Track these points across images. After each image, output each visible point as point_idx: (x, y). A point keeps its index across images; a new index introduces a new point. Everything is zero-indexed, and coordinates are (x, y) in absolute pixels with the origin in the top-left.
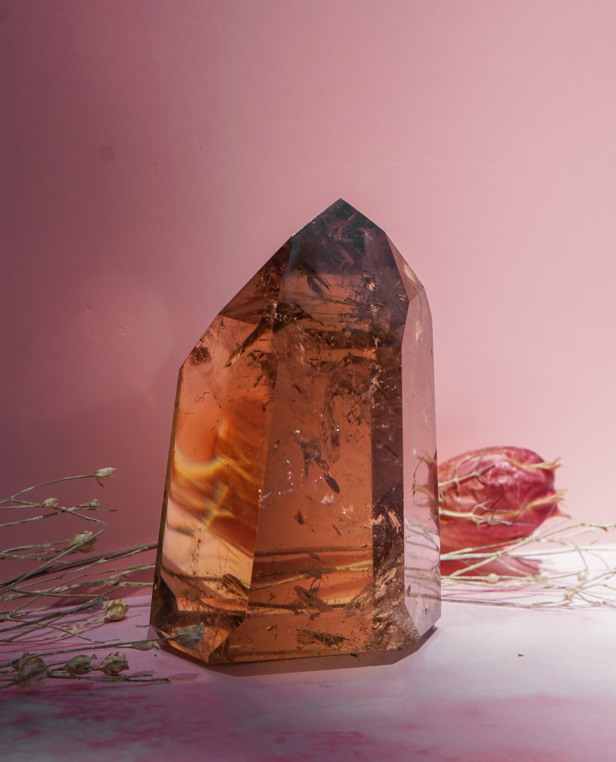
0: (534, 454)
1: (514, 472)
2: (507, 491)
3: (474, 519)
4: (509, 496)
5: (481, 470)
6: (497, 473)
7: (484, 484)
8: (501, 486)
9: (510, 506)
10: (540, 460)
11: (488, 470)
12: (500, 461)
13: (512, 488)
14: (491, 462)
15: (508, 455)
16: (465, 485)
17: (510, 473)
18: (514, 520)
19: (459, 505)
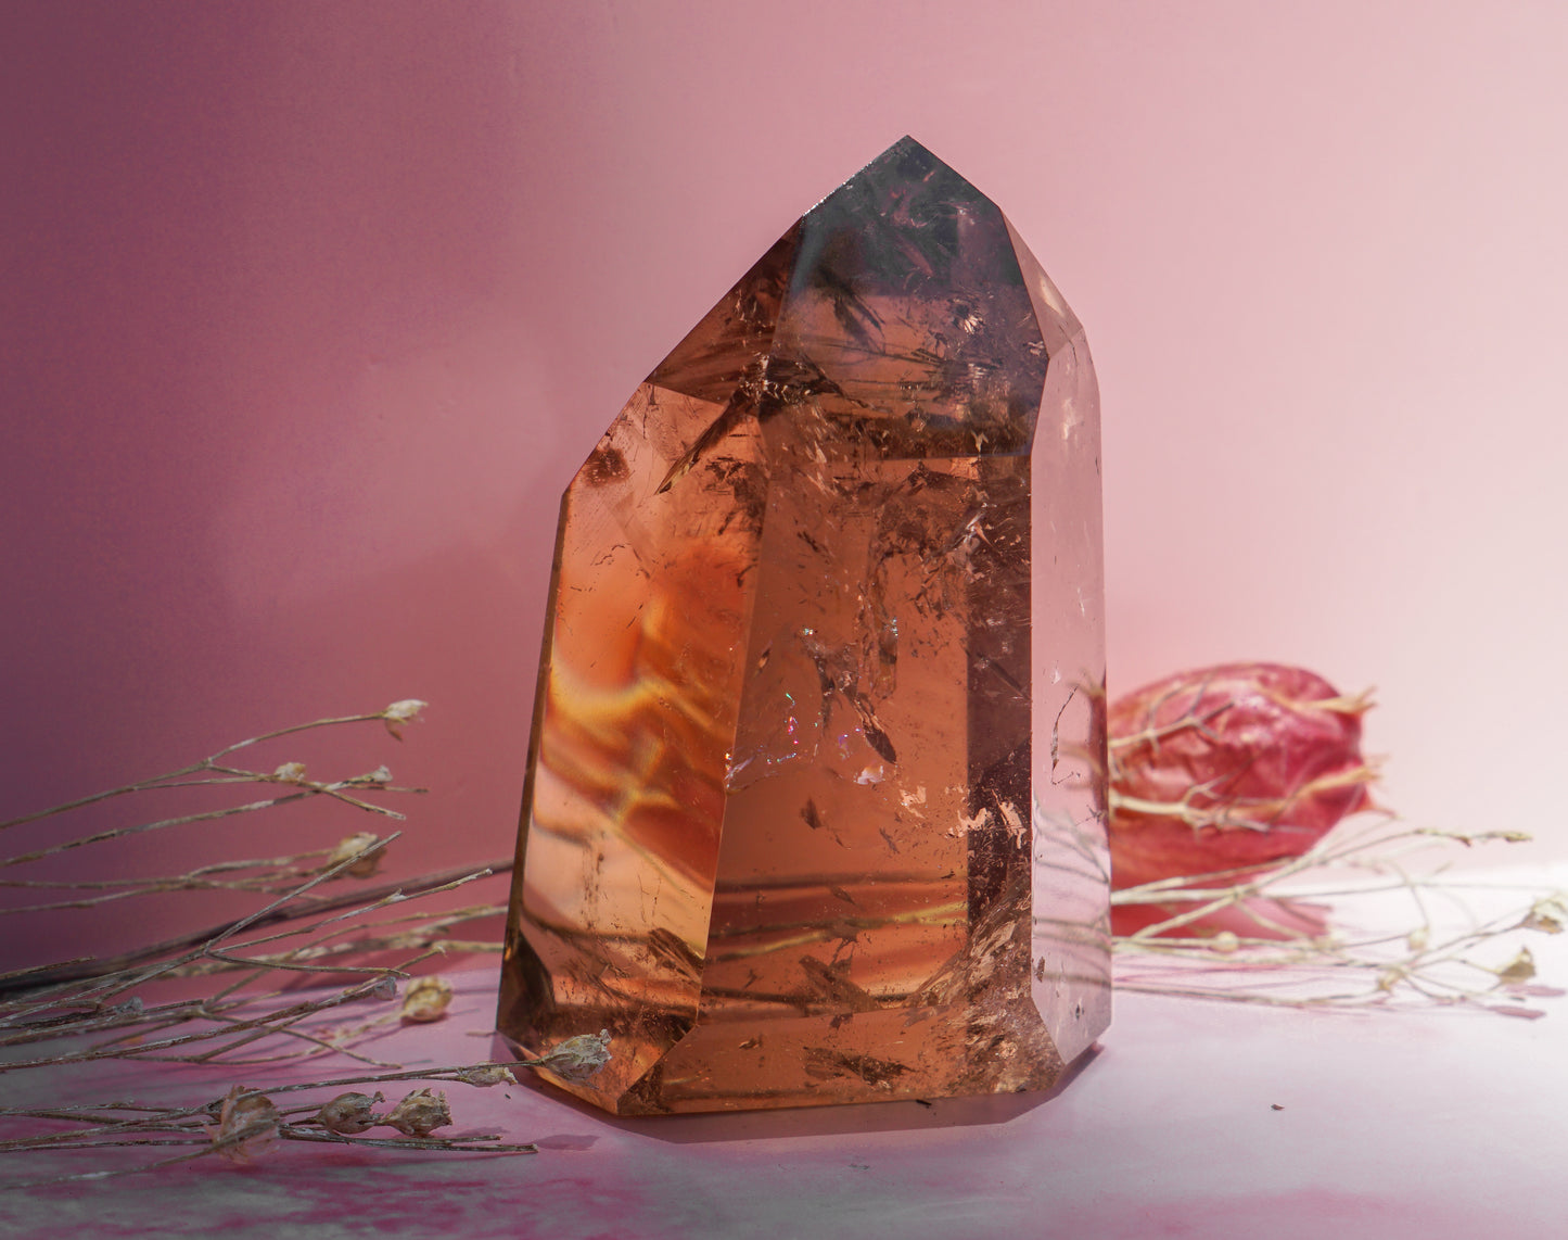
0: (1317, 679)
1: (1276, 719)
2: (1259, 758)
3: (1188, 818)
4: (1263, 769)
5: (1205, 712)
6: (1240, 720)
7: (1209, 742)
8: (1247, 748)
9: (1264, 791)
10: (1331, 693)
11: (1218, 714)
12: (1245, 694)
13: (1271, 753)
14: (1226, 696)
15: (1264, 681)
16: (1168, 744)
17: (1265, 720)
18: (1275, 820)
19: (1156, 787)
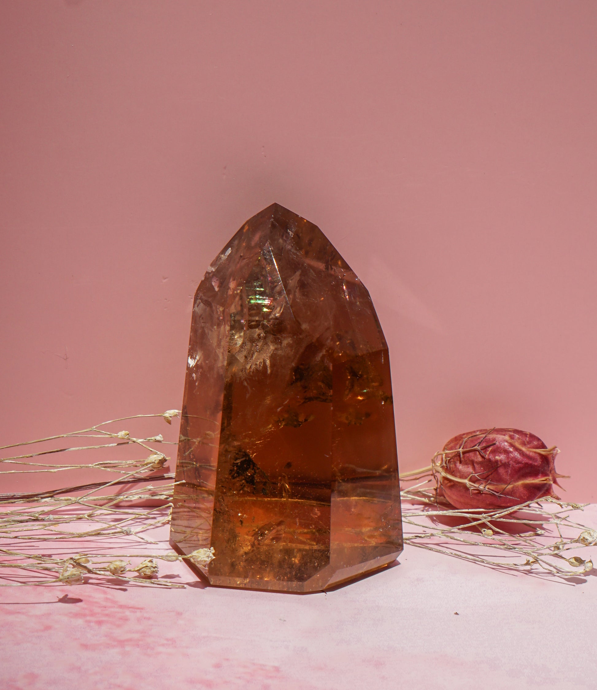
1: (511, 452)
2: (500, 466)
3: (468, 485)
4: (501, 471)
5: (484, 445)
6: (497, 450)
7: (483, 457)
8: (497, 461)
9: (500, 480)
11: (489, 447)
12: (503, 440)
13: (505, 465)
14: (494, 440)
15: (512, 437)
16: (467, 455)
17: (506, 452)
18: (503, 492)
19: (459, 472)
